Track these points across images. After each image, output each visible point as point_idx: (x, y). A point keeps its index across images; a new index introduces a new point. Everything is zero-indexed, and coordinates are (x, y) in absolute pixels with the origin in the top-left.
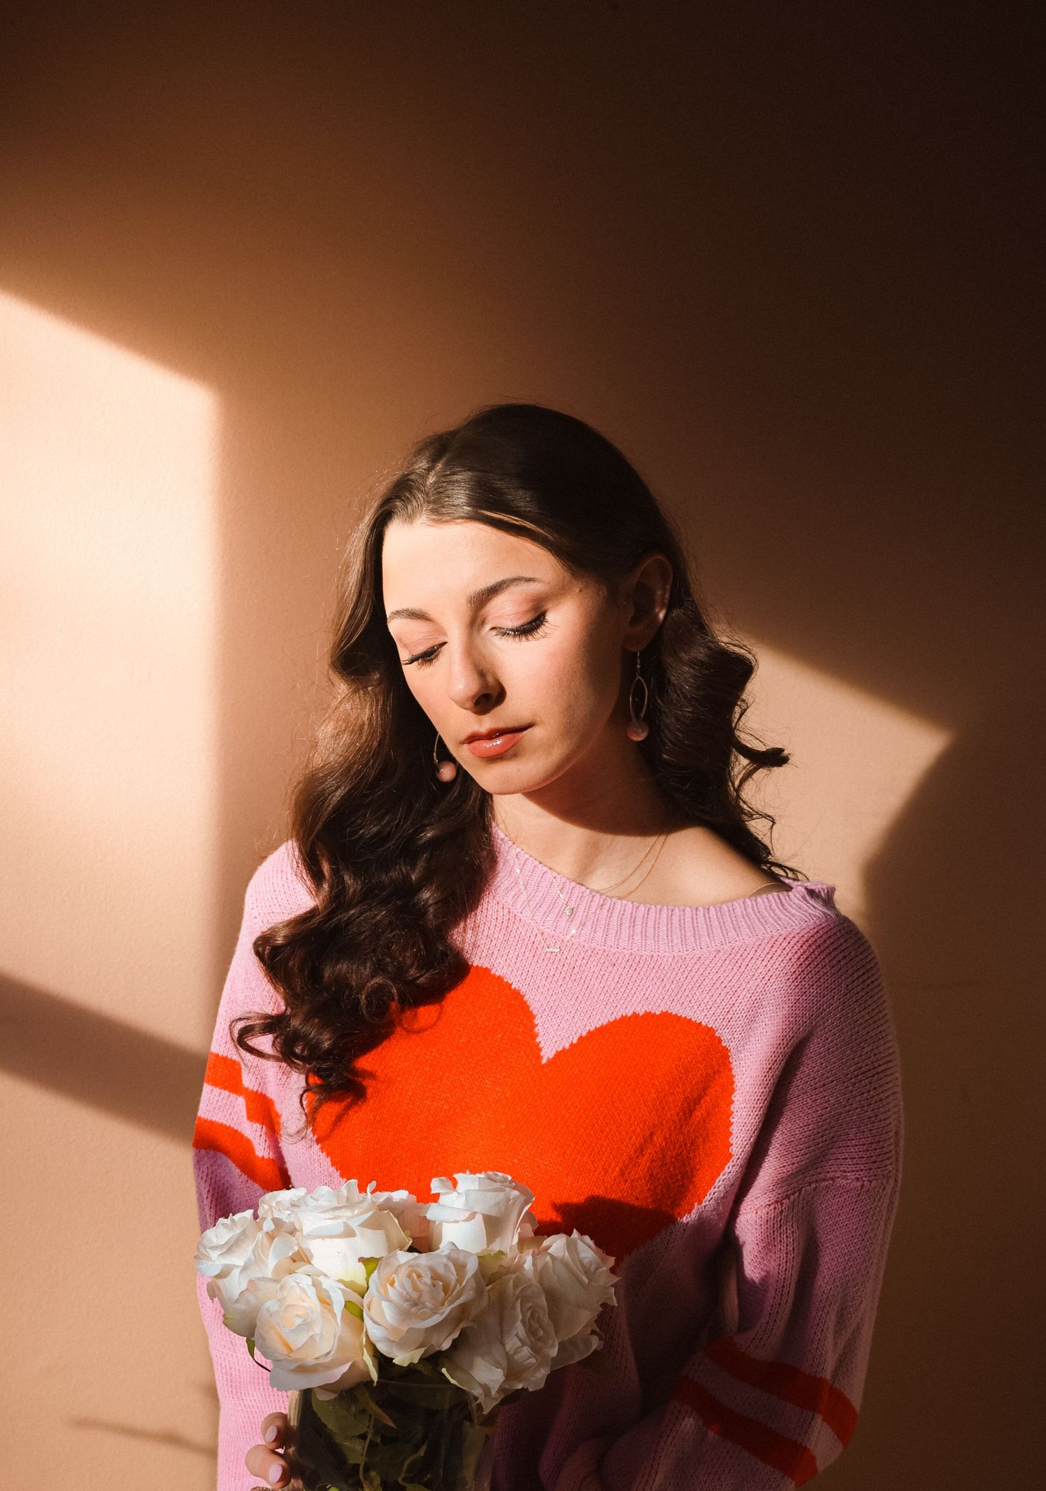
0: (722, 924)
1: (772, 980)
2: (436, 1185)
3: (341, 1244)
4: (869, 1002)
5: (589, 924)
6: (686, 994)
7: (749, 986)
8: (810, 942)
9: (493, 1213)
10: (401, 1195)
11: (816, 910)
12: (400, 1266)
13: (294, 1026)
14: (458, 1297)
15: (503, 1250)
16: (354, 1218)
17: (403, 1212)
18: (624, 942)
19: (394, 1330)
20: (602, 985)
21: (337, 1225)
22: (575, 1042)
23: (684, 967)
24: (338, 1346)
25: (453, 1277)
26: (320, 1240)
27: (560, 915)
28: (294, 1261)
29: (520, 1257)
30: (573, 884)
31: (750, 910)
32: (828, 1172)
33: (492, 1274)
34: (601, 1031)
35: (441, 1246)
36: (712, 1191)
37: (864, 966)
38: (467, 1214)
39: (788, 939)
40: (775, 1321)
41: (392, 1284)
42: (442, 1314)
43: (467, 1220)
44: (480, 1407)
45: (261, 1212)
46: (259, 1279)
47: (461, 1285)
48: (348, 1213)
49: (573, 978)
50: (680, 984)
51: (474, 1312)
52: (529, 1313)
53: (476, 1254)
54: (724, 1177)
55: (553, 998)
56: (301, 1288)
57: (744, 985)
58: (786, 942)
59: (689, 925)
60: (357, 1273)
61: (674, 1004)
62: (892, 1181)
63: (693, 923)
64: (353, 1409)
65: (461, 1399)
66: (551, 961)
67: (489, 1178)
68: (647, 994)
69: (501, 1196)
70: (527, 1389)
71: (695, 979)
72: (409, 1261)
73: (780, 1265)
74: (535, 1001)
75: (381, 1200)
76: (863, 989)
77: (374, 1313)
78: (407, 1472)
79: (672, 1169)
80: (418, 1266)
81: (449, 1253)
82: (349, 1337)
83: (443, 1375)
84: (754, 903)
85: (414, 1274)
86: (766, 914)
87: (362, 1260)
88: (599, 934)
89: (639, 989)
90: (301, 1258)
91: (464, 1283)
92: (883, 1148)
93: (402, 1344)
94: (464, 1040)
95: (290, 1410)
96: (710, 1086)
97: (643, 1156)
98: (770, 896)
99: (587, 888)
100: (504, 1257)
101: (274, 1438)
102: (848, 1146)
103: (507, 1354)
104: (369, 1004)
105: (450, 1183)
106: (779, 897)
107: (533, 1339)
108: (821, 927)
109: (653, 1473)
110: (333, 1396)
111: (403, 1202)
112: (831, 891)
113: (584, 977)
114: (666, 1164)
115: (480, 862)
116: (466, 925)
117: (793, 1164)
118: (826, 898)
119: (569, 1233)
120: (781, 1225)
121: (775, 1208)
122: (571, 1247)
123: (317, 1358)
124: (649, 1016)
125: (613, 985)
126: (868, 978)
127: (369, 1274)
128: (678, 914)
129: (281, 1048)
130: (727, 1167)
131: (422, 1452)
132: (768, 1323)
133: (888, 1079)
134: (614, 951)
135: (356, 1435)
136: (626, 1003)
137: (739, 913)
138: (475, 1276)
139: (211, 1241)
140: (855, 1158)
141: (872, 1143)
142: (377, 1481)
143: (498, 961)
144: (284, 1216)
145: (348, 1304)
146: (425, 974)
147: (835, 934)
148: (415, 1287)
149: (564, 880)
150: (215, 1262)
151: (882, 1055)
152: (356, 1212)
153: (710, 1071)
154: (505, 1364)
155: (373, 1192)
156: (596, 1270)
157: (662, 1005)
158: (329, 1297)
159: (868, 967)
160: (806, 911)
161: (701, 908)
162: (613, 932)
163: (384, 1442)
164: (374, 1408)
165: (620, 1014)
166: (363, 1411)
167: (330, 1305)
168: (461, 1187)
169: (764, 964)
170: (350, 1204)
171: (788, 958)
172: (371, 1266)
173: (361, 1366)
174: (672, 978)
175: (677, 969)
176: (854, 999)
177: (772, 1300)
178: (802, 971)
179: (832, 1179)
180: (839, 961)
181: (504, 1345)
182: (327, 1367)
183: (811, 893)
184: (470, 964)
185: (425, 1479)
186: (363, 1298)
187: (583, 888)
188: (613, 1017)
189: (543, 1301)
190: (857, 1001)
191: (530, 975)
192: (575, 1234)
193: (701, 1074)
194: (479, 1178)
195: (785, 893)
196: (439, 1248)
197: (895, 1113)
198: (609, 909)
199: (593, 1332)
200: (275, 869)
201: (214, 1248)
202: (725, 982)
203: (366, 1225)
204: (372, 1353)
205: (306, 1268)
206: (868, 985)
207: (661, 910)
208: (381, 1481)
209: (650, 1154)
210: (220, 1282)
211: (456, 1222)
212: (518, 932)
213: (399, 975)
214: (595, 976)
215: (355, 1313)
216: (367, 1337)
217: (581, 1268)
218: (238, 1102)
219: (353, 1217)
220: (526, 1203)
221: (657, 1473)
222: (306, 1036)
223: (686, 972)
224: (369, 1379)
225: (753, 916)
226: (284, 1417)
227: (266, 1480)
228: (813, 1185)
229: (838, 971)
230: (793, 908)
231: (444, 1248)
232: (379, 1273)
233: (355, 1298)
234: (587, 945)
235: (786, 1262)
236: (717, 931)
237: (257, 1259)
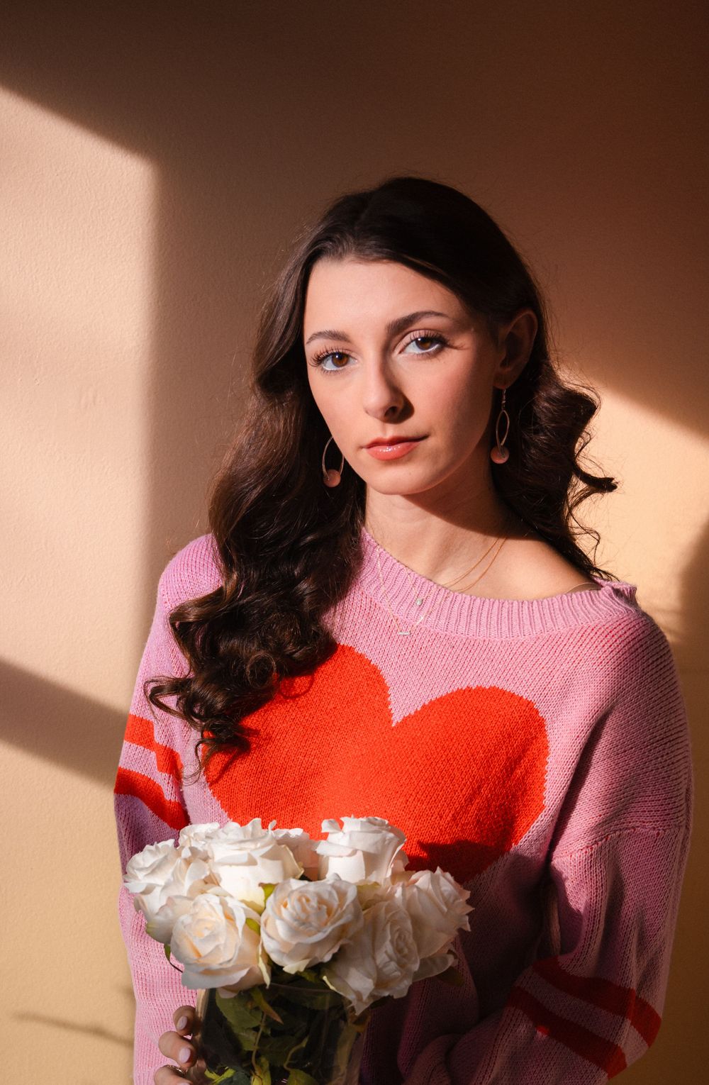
0: (542, 615)
1: (581, 664)
2: (325, 826)
3: (246, 871)
4: (662, 682)
5: (435, 613)
6: (510, 672)
7: (562, 668)
8: (613, 633)
9: (372, 851)
10: (296, 832)
11: (620, 606)
12: (292, 892)
13: (194, 689)
14: (340, 917)
15: (378, 882)
16: (258, 849)
17: (297, 846)
18: (462, 629)
19: (284, 943)
20: (443, 664)
21: (243, 855)
22: (419, 709)
23: (509, 650)
24: (239, 954)
25: (336, 903)
26: (227, 867)
27: (412, 605)
28: (206, 883)
29: (392, 888)
30: (423, 580)
31: (566, 604)
32: (630, 822)
33: (369, 900)
34: (440, 701)
35: (328, 876)
36: (527, 834)
37: (657, 653)
38: (350, 851)
39: (595, 630)
40: (589, 944)
41: (285, 906)
42: (325, 932)
43: (350, 855)
44: (353, 1009)
45: (181, 841)
46: (177, 897)
47: (342, 908)
48: (251, 846)
49: (420, 657)
50: (506, 664)
51: (351, 932)
52: (397, 935)
53: (355, 884)
54: (537, 824)
55: (404, 673)
56: (211, 906)
57: (558, 667)
58: (594, 632)
59: (515, 616)
60: (258, 896)
61: (501, 680)
62: (683, 829)
63: (519, 615)
64: (249, 1006)
65: (339, 1002)
66: (403, 642)
67: (370, 822)
68: (479, 672)
69: (379, 837)
70: (393, 996)
71: (518, 660)
72: (300, 888)
73: (591, 899)
74: (389, 675)
75: (281, 836)
76: (657, 672)
77: (269, 929)
78: (291, 1059)
79: (496, 817)
80: (307, 892)
81: (334, 883)
82: (248, 947)
83: (324, 981)
84: (570, 598)
85: (303, 898)
86: (579, 608)
87: (262, 885)
88: (442, 621)
89: (473, 667)
90: (211, 881)
91: (344, 908)
92: (675, 802)
93: (292, 954)
94: (332, 706)
95: (198, 1003)
96: (528, 749)
97: (472, 805)
98: (583, 593)
99: (435, 583)
100: (377, 887)
101: (184, 1026)
102: (646, 801)
103: (377, 967)
104: (253, 672)
105: (337, 824)
106: (590, 595)
107: (399, 956)
108: (623, 620)
109: (491, 1065)
110: (233, 995)
111: (298, 839)
112: (633, 591)
113: (428, 657)
114: (491, 812)
115: (349, 560)
116: (335, 611)
117: (600, 816)
118: (627, 596)
119: (434, 870)
120: (591, 866)
121: (586, 852)
122: (434, 881)
123: (221, 964)
124: (480, 690)
125: (452, 663)
126: (661, 663)
127: (267, 897)
128: (507, 607)
129: (184, 708)
130: (540, 816)
131: (304, 1044)
132: (583, 946)
133: (680, 746)
134: (453, 636)
135: (252, 1027)
136: (462, 679)
137: (557, 607)
138: (353, 902)
139: (138, 864)
140: (652, 811)
141: (666, 799)
142: (266, 1066)
143: (360, 642)
144: (200, 846)
145: (248, 921)
146: (300, 649)
147: (634, 626)
148: (304, 909)
149: (416, 576)
150: (140, 881)
151: (674, 726)
152: (259, 845)
153: (529, 737)
154: (375, 975)
155: (274, 829)
156: (454, 901)
157: (491, 681)
158: (233, 914)
159: (661, 654)
160: (611, 606)
161: (527, 602)
162: (453, 621)
163: (274, 1033)
164: (266, 1006)
165: (456, 688)
166: (257, 1009)
167: (232, 919)
168: (346, 828)
169: (575, 650)
170: (254, 838)
171: (595, 646)
172: (269, 890)
173: (257, 972)
174: (500, 659)
175: (504, 652)
176: (649, 680)
177: (586, 928)
178: (606, 657)
179: (633, 827)
180: (637, 649)
181: (374, 959)
182: (228, 971)
183: (617, 592)
184: (338, 643)
185: (306, 1066)
186: (261, 915)
187: (431, 584)
188: (451, 689)
189: (409, 925)
190: (651, 682)
191: (386, 654)
192: (439, 871)
193: (521, 739)
194: (361, 821)
195: (596, 591)
196: (325, 878)
197: (685, 774)
198: (452, 601)
199: (450, 952)
200: (183, 563)
201: (141, 870)
202: (543, 664)
203: (266, 856)
204: (266, 961)
205: (215, 889)
206: (661, 669)
207: (494, 602)
208: (270, 1064)
209: (478, 803)
210: (144, 898)
211: (341, 857)
212: (378, 618)
213: (279, 650)
214: (438, 656)
215: (254, 928)
216: (263, 948)
217: (441, 899)
218: (151, 756)
219: (256, 849)
220: (399, 844)
221: (494, 1063)
222: (203, 698)
223: (512, 655)
224: (262, 983)
225: (568, 610)
226: (193, 1010)
227: (176, 1060)
228: (618, 833)
229: (636, 657)
230: (600, 603)
231: (329, 878)
232: (275, 896)
233: (254, 915)
234: (432, 630)
235: (596, 896)
236: (538, 621)
237: (176, 881)
